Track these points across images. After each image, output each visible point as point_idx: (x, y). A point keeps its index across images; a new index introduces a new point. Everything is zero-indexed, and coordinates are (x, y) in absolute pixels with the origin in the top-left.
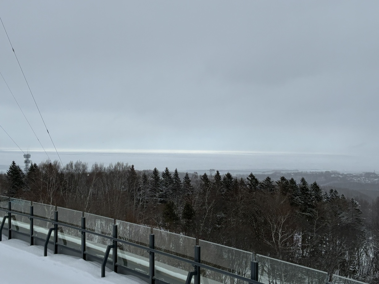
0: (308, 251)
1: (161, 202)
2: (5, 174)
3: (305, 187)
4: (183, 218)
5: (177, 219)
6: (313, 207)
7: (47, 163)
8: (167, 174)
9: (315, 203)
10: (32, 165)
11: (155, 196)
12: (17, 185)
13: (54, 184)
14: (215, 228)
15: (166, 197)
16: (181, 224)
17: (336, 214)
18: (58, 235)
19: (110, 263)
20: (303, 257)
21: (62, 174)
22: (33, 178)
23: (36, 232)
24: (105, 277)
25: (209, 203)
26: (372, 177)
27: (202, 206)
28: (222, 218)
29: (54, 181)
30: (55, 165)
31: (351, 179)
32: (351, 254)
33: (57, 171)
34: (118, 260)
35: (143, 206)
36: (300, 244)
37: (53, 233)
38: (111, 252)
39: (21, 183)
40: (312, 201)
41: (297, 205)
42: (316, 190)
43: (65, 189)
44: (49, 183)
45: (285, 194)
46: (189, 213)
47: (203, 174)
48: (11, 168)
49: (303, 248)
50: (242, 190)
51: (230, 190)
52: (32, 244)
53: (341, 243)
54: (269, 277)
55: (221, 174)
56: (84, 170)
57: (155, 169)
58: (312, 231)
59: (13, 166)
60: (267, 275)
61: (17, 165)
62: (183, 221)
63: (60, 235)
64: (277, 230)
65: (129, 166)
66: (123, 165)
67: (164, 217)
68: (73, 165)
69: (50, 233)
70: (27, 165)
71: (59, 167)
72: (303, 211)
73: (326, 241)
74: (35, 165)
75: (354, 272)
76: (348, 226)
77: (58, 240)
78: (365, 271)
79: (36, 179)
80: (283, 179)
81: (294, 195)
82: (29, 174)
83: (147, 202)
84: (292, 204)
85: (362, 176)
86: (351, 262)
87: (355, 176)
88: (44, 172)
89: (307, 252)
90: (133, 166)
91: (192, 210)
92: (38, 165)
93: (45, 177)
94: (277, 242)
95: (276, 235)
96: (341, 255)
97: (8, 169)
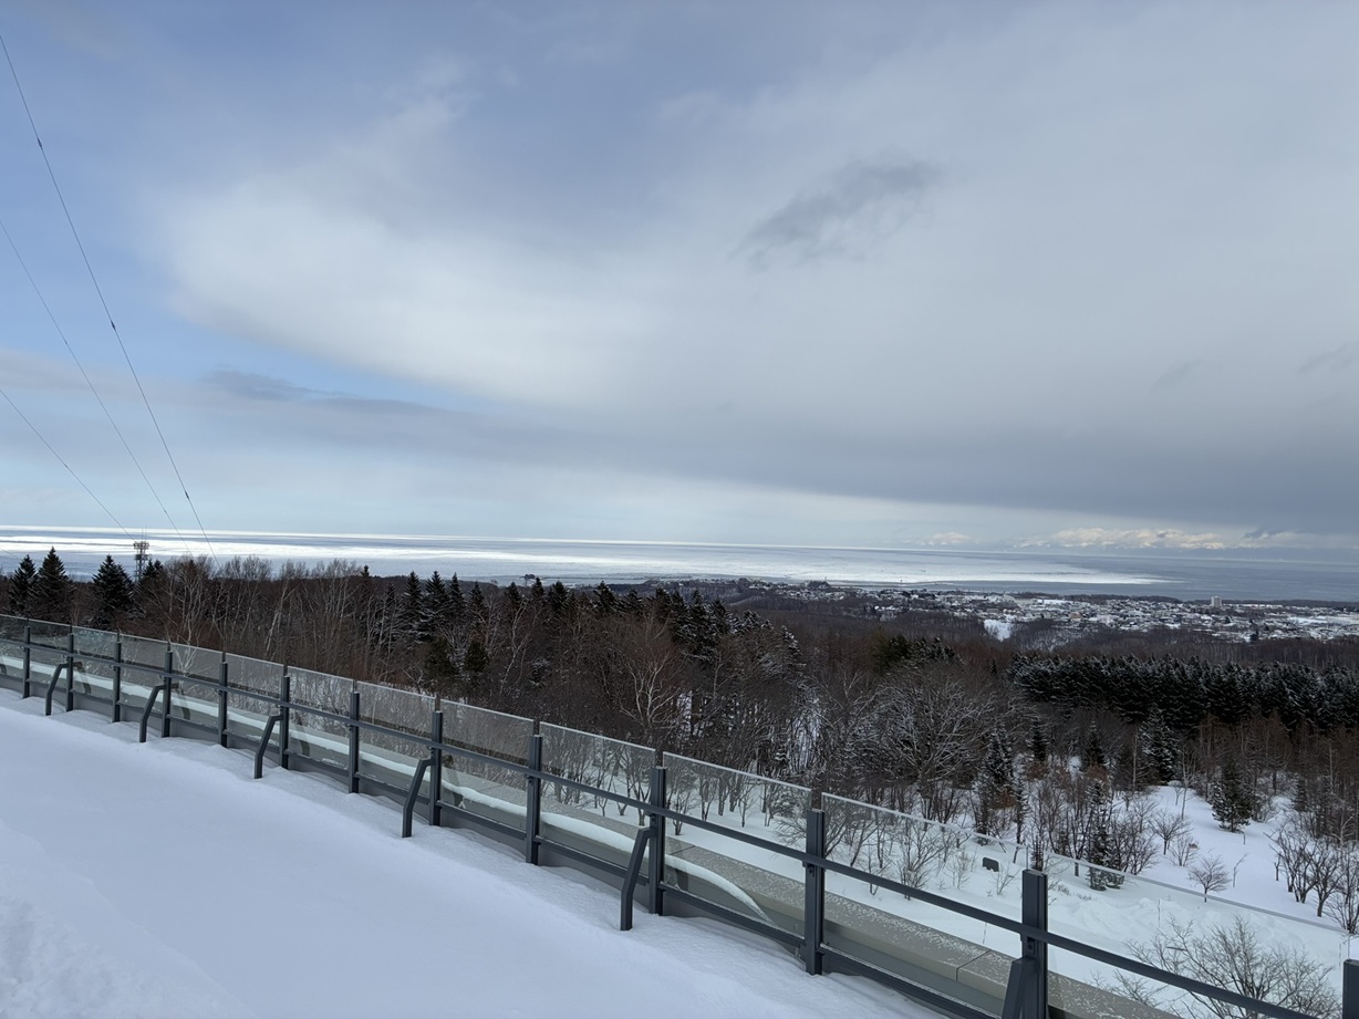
0: (702, 727)
1: (423, 638)
2: (90, 583)
3: (699, 608)
4: (465, 669)
5: (454, 671)
6: (712, 644)
7: (182, 561)
8: (436, 583)
9: (717, 638)
10: (150, 564)
11: (411, 627)
12: (117, 607)
13: (198, 603)
14: (528, 688)
15: (433, 630)
16: (461, 682)
17: (754, 658)
18: (172, 698)
19: (275, 749)
20: (692, 737)
21: (216, 582)
22: (153, 591)
23: (126, 695)
24: (261, 777)
25: (518, 641)
26: (822, 590)
27: (503, 646)
28: (544, 668)
29: (198, 596)
30: (202, 564)
31: (785, 594)
32: (778, 731)
33: (205, 576)
34: (289, 744)
35: (385, 647)
36: (687, 714)
37: (160, 697)
38: (277, 729)
39: (126, 600)
40: (712, 633)
41: (685, 641)
42: (719, 613)
43: (222, 613)
44: (188, 600)
45: (664, 621)
46: (476, 660)
47: (508, 585)
48: (102, 570)
49: (694, 721)
50: (584, 613)
51: (559, 613)
52: (117, 719)
53: (762, 710)
54: (628, 779)
55: (544, 583)
56: (263, 575)
57: (412, 574)
58: (710, 689)
59: (107, 567)
60: (624, 774)
61: (116, 564)
62: (466, 677)
63: (176, 700)
64: (644, 689)
65: (359, 569)
66: (345, 566)
67: (426, 667)
68: (241, 564)
69: (154, 695)
70: (140, 565)
71: (209, 568)
72: (695, 653)
73: (736, 708)
74: (158, 563)
75: (784, 763)
76: (773, 680)
77: (172, 710)
78: (803, 761)
79: (159, 593)
80: (660, 593)
81: (680, 622)
82: (142, 582)
83: (393, 639)
84: (675, 639)
85: (804, 589)
86: (778, 746)
87: (791, 588)
88: (177, 578)
89: (699, 729)
90: (366, 568)
91: (483, 653)
92: (162, 564)
93: (179, 590)
94: (643, 710)
95: (644, 697)
96: (760, 733)
97: (97, 573)
